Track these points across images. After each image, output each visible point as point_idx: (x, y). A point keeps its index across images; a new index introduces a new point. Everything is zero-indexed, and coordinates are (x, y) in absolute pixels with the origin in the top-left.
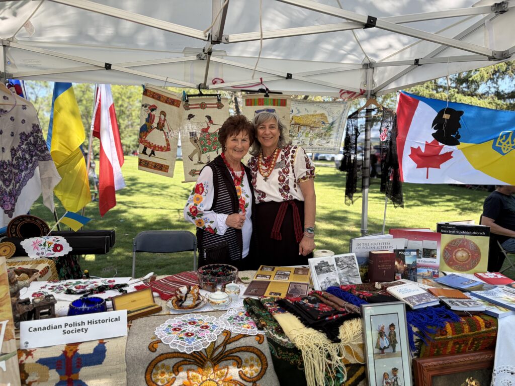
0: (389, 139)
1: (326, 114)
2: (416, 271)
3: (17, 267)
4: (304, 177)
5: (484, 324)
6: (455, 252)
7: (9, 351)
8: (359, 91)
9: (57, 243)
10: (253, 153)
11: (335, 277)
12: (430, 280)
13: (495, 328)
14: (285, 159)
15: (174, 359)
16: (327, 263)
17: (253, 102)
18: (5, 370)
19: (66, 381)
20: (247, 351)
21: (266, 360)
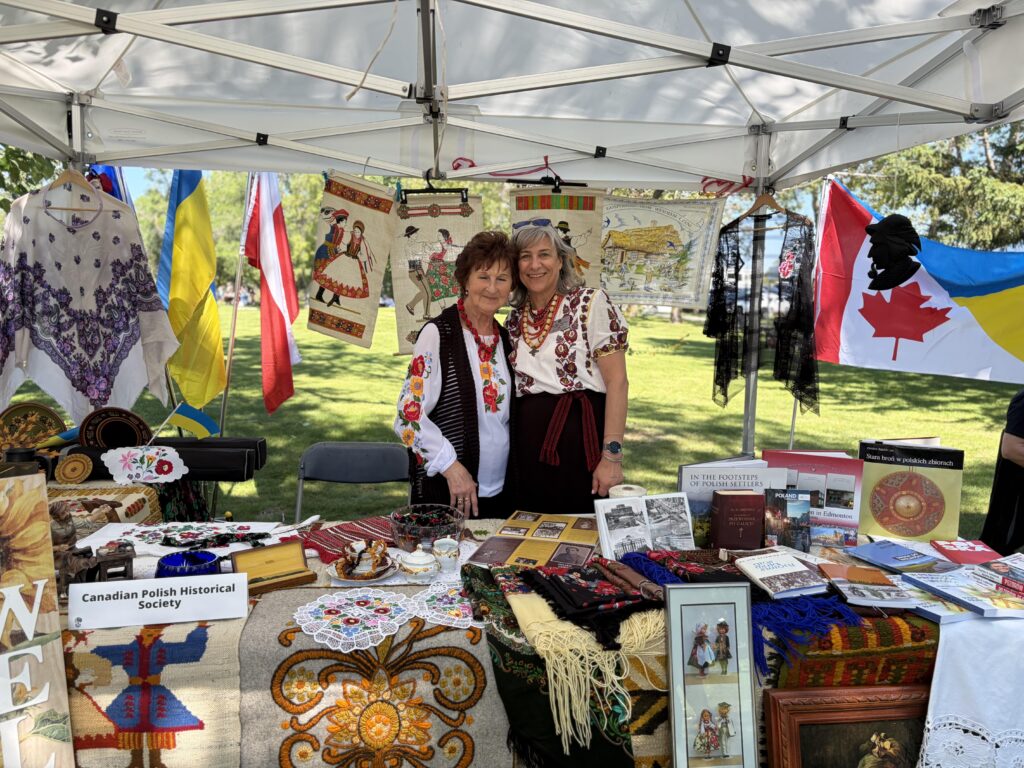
0: (796, 275)
1: (676, 227)
2: (809, 532)
3: (90, 498)
4: (605, 346)
5: (909, 632)
6: (893, 498)
7: (47, 631)
8: (741, 180)
9: (164, 458)
10: (514, 303)
11: (644, 536)
12: (837, 550)
13: (933, 642)
14: (571, 314)
15: (321, 661)
16: (630, 508)
17: (530, 203)
18: (41, 660)
19: (139, 686)
20: (450, 655)
21: (484, 673)
